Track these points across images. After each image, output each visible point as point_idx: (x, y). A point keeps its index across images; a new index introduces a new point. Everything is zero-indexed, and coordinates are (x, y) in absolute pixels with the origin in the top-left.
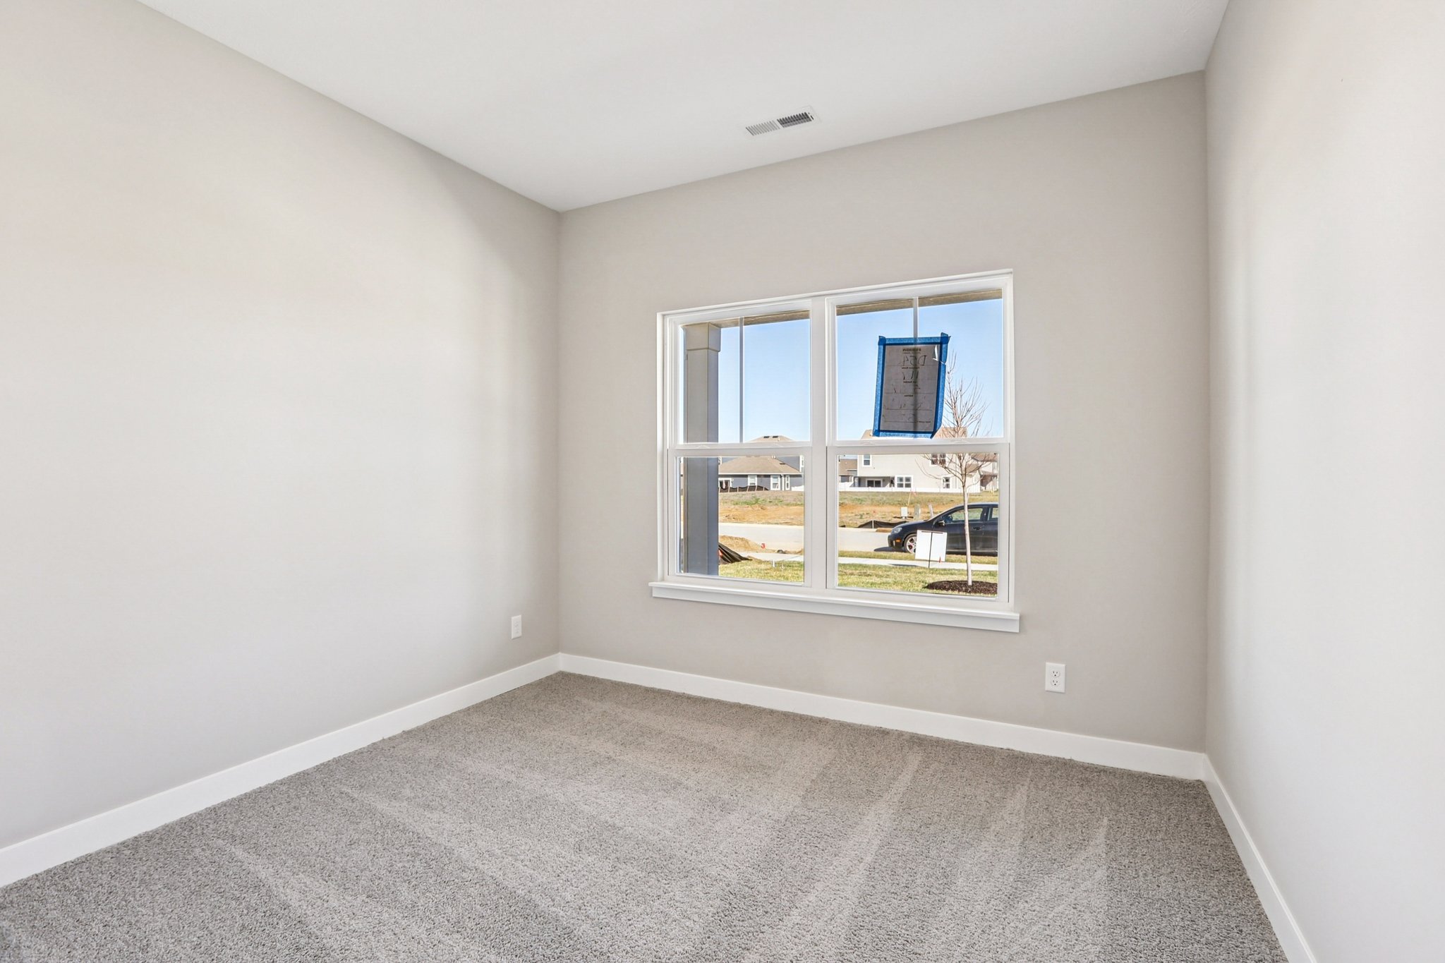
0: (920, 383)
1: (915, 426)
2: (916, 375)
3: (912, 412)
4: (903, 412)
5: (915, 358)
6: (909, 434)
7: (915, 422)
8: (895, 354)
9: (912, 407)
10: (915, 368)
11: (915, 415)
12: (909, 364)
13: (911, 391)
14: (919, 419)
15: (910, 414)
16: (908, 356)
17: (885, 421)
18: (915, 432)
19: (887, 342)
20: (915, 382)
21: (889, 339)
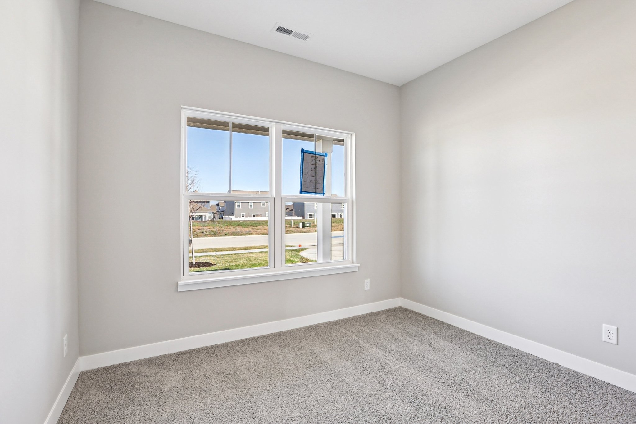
0: (317, 172)
1: (316, 190)
2: (316, 168)
3: (315, 184)
4: (311, 183)
5: (316, 161)
6: (313, 194)
7: (316, 188)
8: (308, 157)
9: (314, 182)
10: (316, 165)
11: (315, 185)
12: (313, 163)
13: (314, 175)
14: (317, 187)
15: (314, 184)
16: (313, 159)
17: (304, 187)
18: (316, 193)
19: (305, 152)
20: (316, 171)
21: (306, 150)
